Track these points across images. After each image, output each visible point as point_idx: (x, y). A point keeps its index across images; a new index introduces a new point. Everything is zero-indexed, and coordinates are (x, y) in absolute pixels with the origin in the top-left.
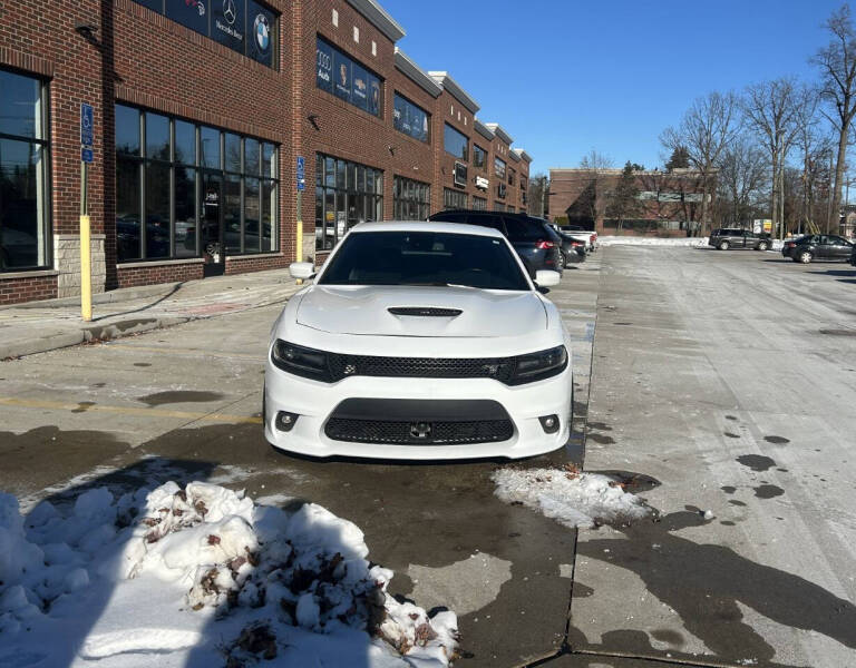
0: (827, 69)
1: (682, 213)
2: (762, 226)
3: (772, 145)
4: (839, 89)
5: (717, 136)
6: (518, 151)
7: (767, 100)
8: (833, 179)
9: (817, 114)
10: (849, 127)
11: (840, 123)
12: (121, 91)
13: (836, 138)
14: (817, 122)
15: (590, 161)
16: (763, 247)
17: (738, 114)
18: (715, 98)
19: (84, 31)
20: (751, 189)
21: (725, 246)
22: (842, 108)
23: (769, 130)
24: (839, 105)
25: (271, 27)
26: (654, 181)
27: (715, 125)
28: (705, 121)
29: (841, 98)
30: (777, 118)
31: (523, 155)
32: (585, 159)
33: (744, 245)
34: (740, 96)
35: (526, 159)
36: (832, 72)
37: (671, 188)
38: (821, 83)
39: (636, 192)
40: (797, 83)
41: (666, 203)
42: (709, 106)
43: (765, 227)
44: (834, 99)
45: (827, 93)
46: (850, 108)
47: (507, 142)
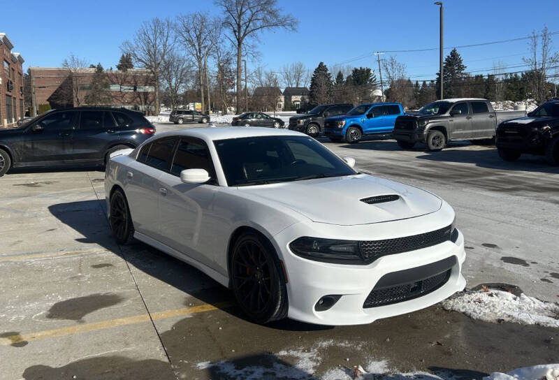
0: (225, 9)
1: (138, 99)
2: (194, 107)
3: (197, 56)
4: (234, 21)
5: (161, 47)
6: (16, 54)
7: (191, 26)
8: (236, 77)
9: (222, 36)
10: (242, 46)
11: (237, 43)
13: (235, 51)
14: (222, 41)
15: (69, 62)
16: (205, 121)
17: (173, 34)
18: (157, 22)
20: (181, 82)
21: (181, 122)
22: (237, 34)
23: (194, 45)
24: (235, 31)
26: (117, 77)
27: (158, 40)
28: (151, 37)
29: (236, 27)
30: (198, 37)
31: (19, 57)
32: (66, 61)
33: (193, 120)
34: (174, 22)
35: (21, 61)
36: (229, 11)
37: (129, 82)
38: (223, 17)
39: (107, 86)
40: (209, 16)
41: (127, 93)
42: (153, 28)
43: (196, 107)
44: (232, 28)
45: (227, 24)
46: (242, 34)
47: (10, 47)
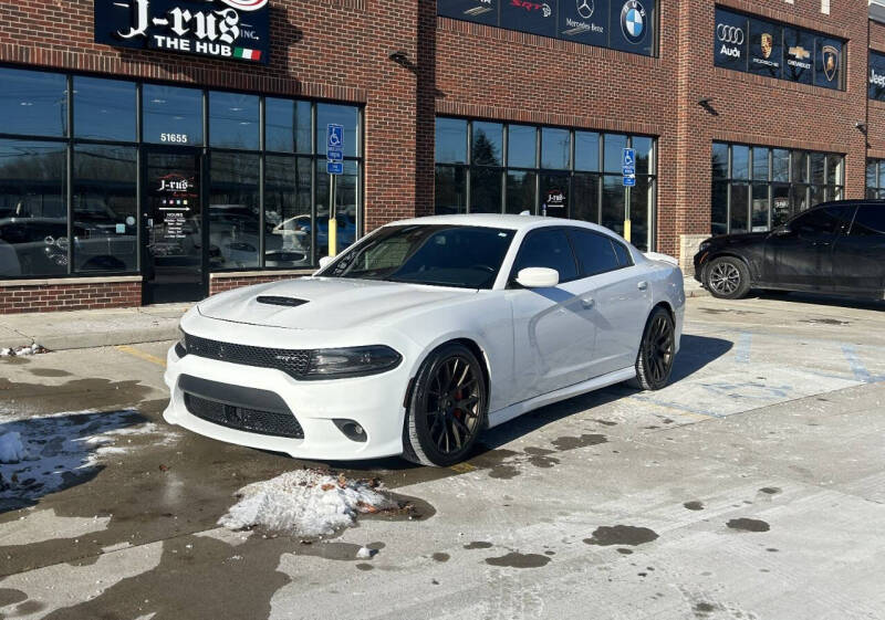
12: (441, 105)
19: (399, 58)
25: (648, 12)
